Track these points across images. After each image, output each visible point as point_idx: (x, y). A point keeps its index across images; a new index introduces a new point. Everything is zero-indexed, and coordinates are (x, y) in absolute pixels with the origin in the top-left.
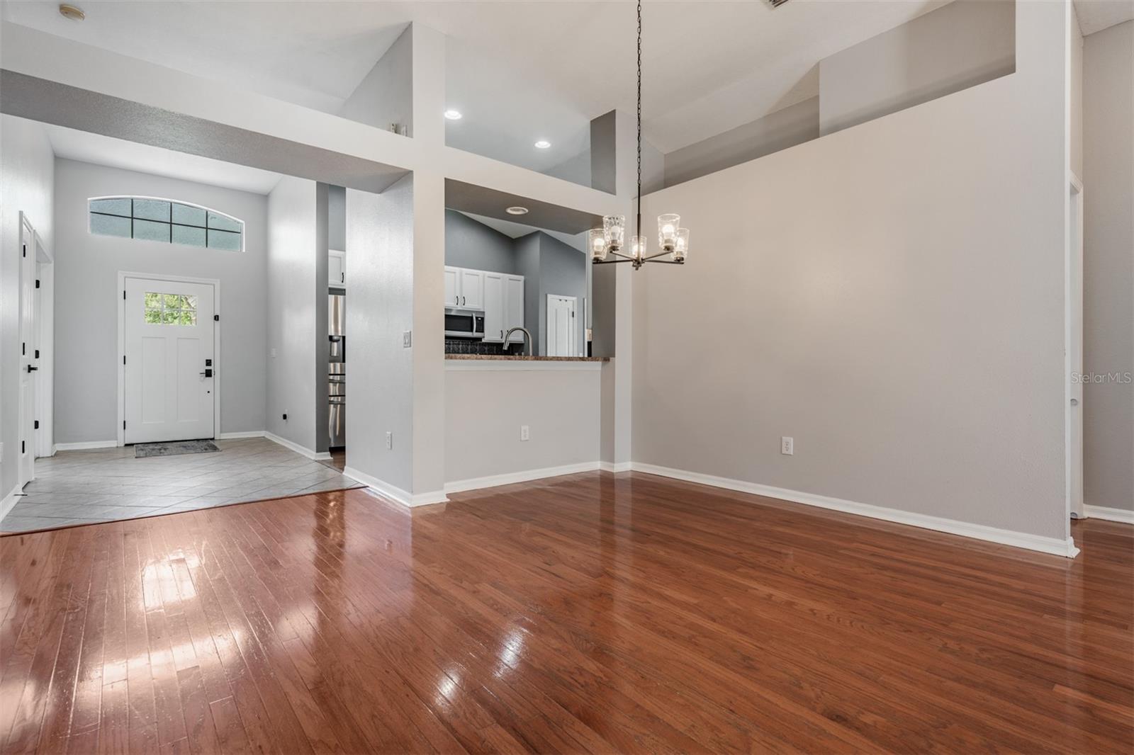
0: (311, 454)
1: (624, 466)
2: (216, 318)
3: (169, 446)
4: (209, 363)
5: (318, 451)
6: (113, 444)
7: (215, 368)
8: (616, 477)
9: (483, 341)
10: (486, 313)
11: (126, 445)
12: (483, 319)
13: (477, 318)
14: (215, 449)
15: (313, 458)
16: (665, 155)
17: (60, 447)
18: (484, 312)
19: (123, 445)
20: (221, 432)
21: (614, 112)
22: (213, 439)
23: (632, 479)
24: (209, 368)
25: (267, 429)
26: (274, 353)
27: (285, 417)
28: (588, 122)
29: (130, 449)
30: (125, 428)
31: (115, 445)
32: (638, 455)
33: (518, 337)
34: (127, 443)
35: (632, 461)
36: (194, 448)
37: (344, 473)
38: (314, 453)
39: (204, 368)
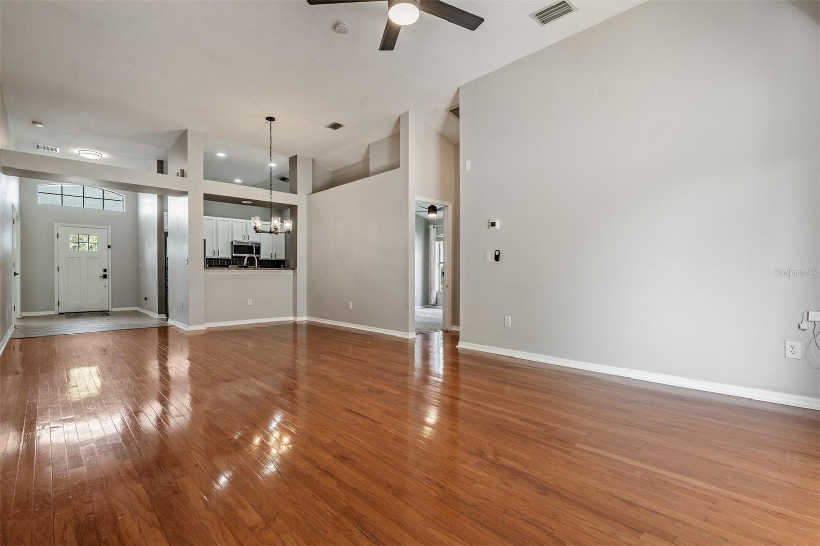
0: (156, 315)
1: (303, 318)
2: (109, 247)
3: (83, 314)
4: (105, 271)
5: (159, 314)
6: (52, 313)
7: (109, 273)
8: (297, 323)
9: (260, 259)
10: (261, 244)
11: (60, 314)
12: (259, 247)
13: (256, 247)
14: (108, 315)
15: (156, 317)
16: (332, 172)
17: (24, 314)
18: (260, 244)
19: (58, 313)
20: (112, 308)
21: (296, 156)
22: (108, 311)
23: (307, 324)
24: (105, 273)
25: (138, 306)
26: (141, 266)
27: (145, 298)
28: (287, 159)
29: (62, 316)
30: (59, 305)
31: (54, 314)
32: (310, 314)
33: (282, 256)
34: (60, 312)
35: (307, 316)
36: (97, 314)
37: (168, 322)
38: (157, 315)
39: (102, 273)
